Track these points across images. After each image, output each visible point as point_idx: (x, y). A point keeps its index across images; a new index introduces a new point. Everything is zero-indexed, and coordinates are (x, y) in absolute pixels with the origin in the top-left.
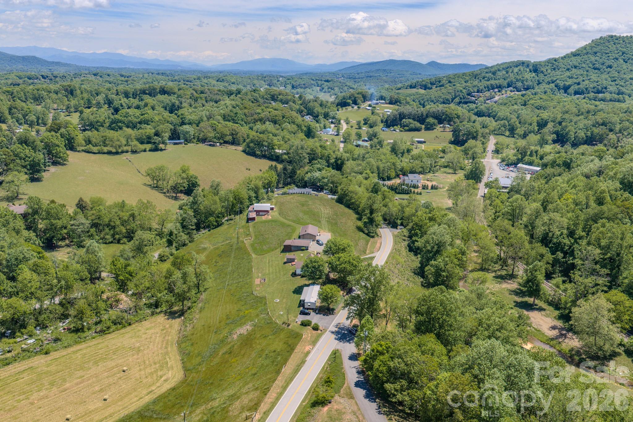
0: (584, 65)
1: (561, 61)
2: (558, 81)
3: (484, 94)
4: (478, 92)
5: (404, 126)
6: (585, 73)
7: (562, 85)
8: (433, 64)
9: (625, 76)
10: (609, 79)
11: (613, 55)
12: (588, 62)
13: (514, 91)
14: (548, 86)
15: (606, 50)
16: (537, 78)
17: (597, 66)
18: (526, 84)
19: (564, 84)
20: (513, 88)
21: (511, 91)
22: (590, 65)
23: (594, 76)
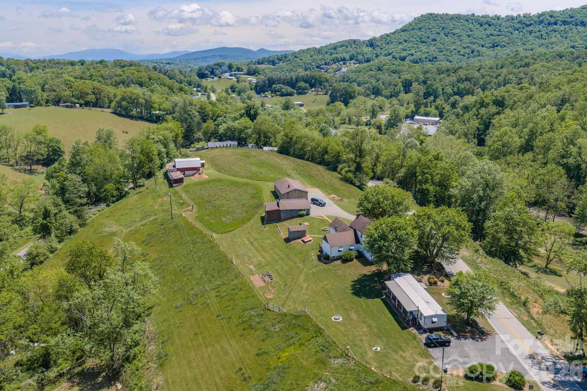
0: (412, 39)
1: (393, 36)
3: (332, 66)
4: (325, 65)
5: (276, 91)
6: (415, 46)
7: (398, 56)
8: (262, 51)
9: (449, 47)
10: (437, 50)
11: (435, 30)
12: (415, 36)
13: (357, 64)
14: (386, 58)
15: (428, 26)
16: (375, 52)
17: (424, 39)
18: (366, 56)
19: (400, 56)
20: (356, 61)
21: (354, 64)
22: (418, 39)
23: (424, 48)
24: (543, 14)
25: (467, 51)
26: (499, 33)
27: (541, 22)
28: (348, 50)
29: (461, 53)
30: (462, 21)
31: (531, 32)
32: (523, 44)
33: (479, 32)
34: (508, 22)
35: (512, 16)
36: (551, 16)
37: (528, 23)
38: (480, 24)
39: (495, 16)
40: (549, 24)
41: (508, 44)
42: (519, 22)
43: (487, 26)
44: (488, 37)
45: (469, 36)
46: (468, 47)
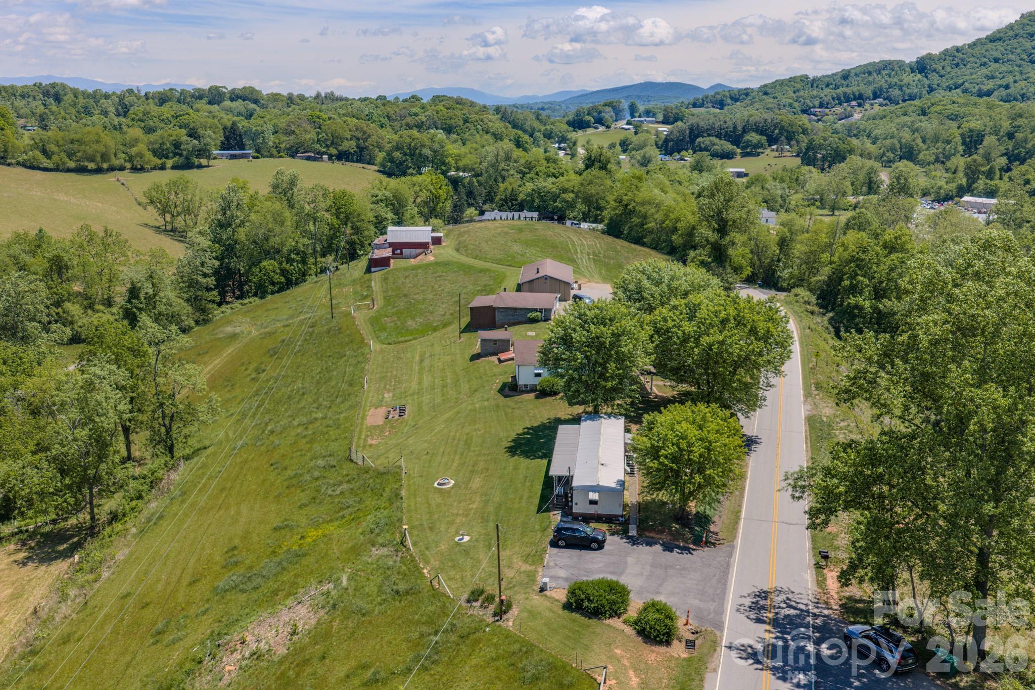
0: (1011, 57)
2: (967, 84)
3: (833, 110)
4: (820, 107)
6: (1017, 69)
12: (1019, 51)
13: (886, 105)
16: (927, 82)
18: (908, 91)
20: (885, 99)
21: (881, 105)
22: (1025, 56)
28: (871, 79)
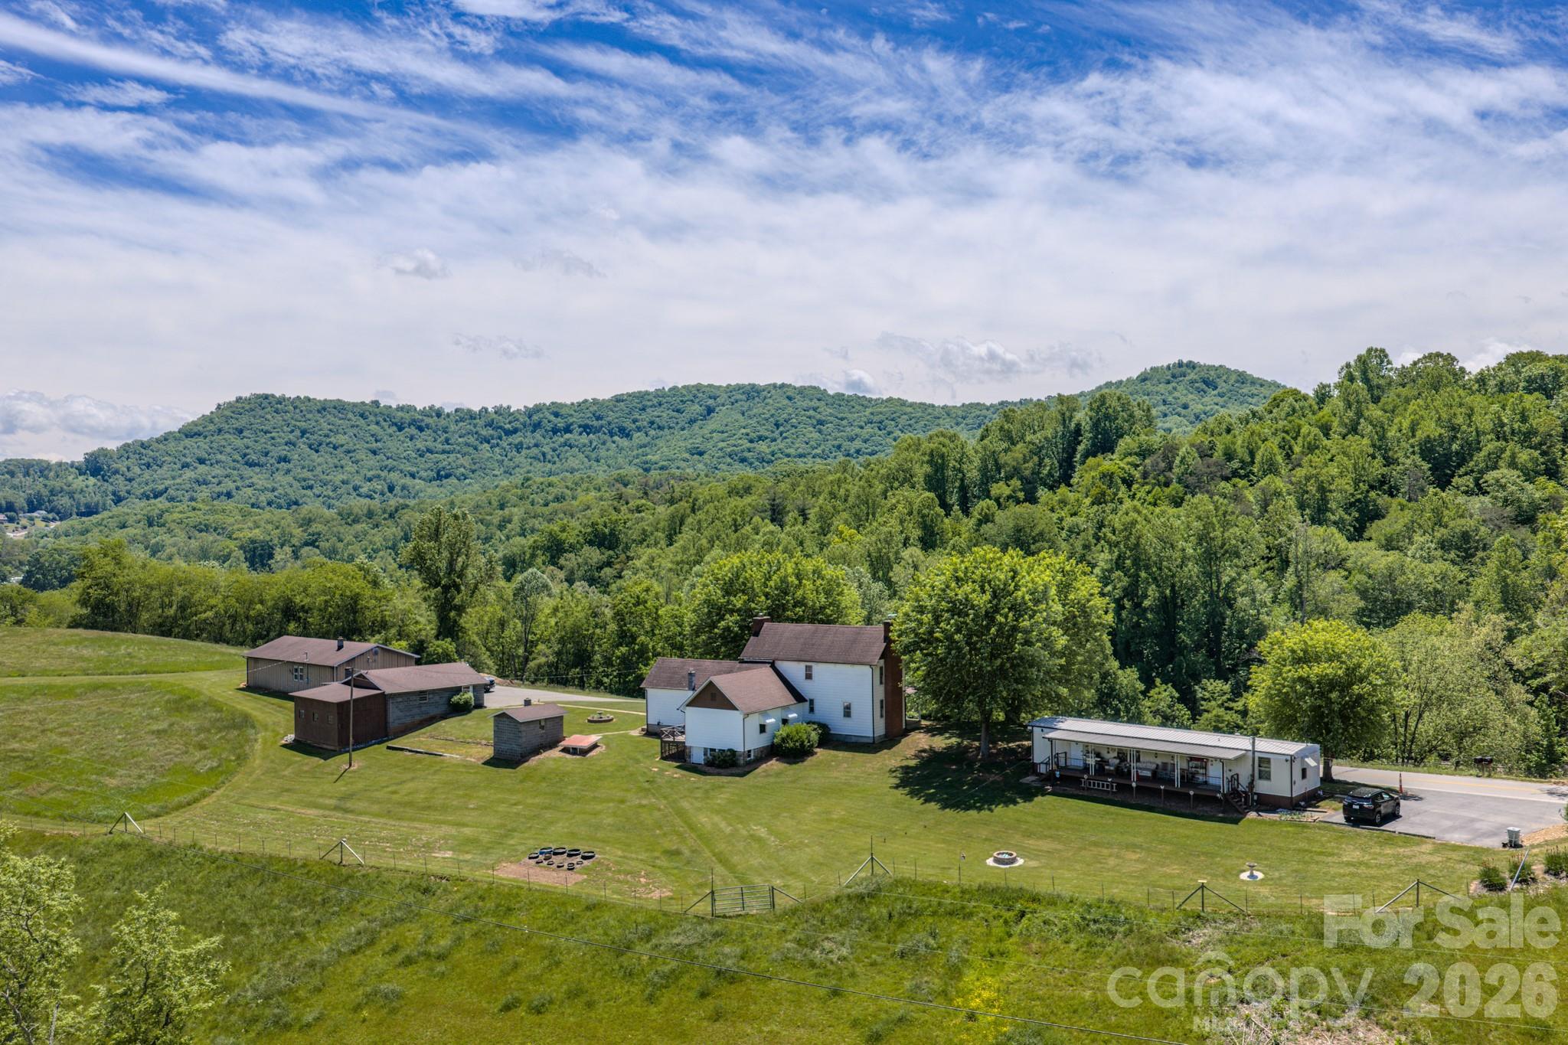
0: (222, 457)
1: (161, 446)
9: (329, 478)
10: (296, 484)
11: (281, 434)
12: (228, 449)
13: (54, 520)
15: (261, 424)
16: (111, 488)
17: (253, 457)
18: (83, 500)
20: (49, 512)
21: (45, 519)
22: (237, 457)
23: (259, 478)
24: (538, 409)
25: (378, 486)
26: (447, 447)
27: (537, 426)
28: (16, 481)
29: (363, 490)
30: (350, 415)
31: (519, 448)
32: (505, 472)
33: (397, 444)
34: (461, 424)
35: (469, 411)
36: (556, 415)
37: (507, 426)
38: (395, 424)
39: (430, 408)
40: (555, 431)
41: (473, 471)
42: (490, 424)
43: (413, 431)
44: (421, 456)
45: (374, 453)
46: (378, 477)
